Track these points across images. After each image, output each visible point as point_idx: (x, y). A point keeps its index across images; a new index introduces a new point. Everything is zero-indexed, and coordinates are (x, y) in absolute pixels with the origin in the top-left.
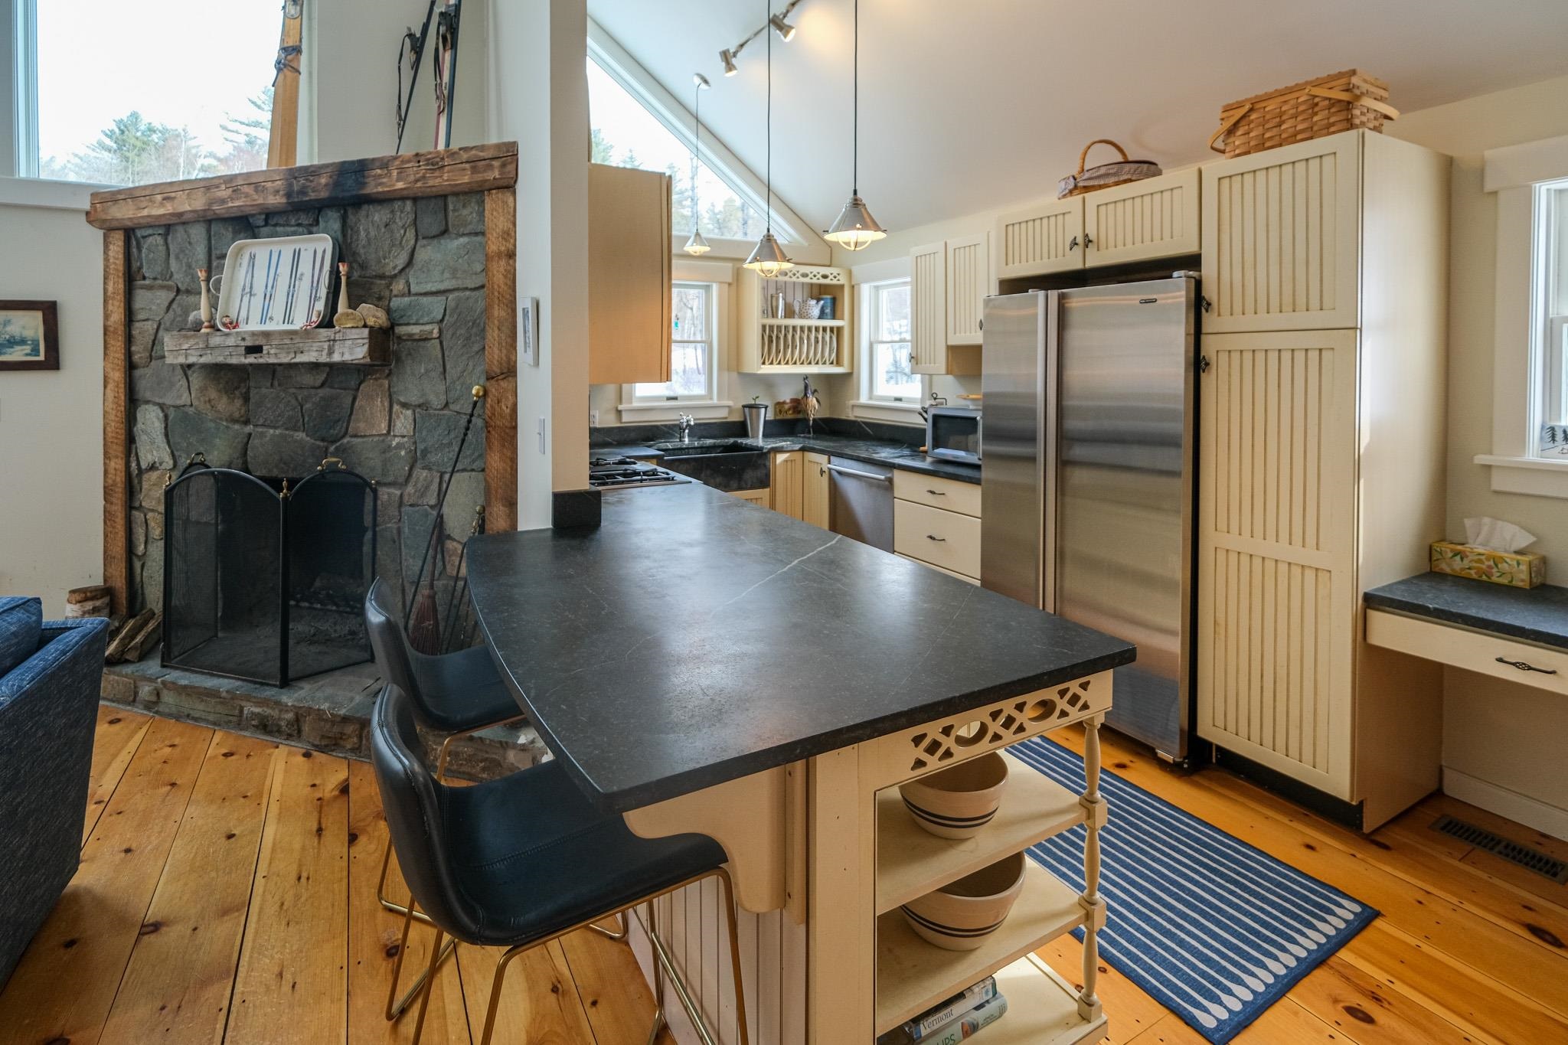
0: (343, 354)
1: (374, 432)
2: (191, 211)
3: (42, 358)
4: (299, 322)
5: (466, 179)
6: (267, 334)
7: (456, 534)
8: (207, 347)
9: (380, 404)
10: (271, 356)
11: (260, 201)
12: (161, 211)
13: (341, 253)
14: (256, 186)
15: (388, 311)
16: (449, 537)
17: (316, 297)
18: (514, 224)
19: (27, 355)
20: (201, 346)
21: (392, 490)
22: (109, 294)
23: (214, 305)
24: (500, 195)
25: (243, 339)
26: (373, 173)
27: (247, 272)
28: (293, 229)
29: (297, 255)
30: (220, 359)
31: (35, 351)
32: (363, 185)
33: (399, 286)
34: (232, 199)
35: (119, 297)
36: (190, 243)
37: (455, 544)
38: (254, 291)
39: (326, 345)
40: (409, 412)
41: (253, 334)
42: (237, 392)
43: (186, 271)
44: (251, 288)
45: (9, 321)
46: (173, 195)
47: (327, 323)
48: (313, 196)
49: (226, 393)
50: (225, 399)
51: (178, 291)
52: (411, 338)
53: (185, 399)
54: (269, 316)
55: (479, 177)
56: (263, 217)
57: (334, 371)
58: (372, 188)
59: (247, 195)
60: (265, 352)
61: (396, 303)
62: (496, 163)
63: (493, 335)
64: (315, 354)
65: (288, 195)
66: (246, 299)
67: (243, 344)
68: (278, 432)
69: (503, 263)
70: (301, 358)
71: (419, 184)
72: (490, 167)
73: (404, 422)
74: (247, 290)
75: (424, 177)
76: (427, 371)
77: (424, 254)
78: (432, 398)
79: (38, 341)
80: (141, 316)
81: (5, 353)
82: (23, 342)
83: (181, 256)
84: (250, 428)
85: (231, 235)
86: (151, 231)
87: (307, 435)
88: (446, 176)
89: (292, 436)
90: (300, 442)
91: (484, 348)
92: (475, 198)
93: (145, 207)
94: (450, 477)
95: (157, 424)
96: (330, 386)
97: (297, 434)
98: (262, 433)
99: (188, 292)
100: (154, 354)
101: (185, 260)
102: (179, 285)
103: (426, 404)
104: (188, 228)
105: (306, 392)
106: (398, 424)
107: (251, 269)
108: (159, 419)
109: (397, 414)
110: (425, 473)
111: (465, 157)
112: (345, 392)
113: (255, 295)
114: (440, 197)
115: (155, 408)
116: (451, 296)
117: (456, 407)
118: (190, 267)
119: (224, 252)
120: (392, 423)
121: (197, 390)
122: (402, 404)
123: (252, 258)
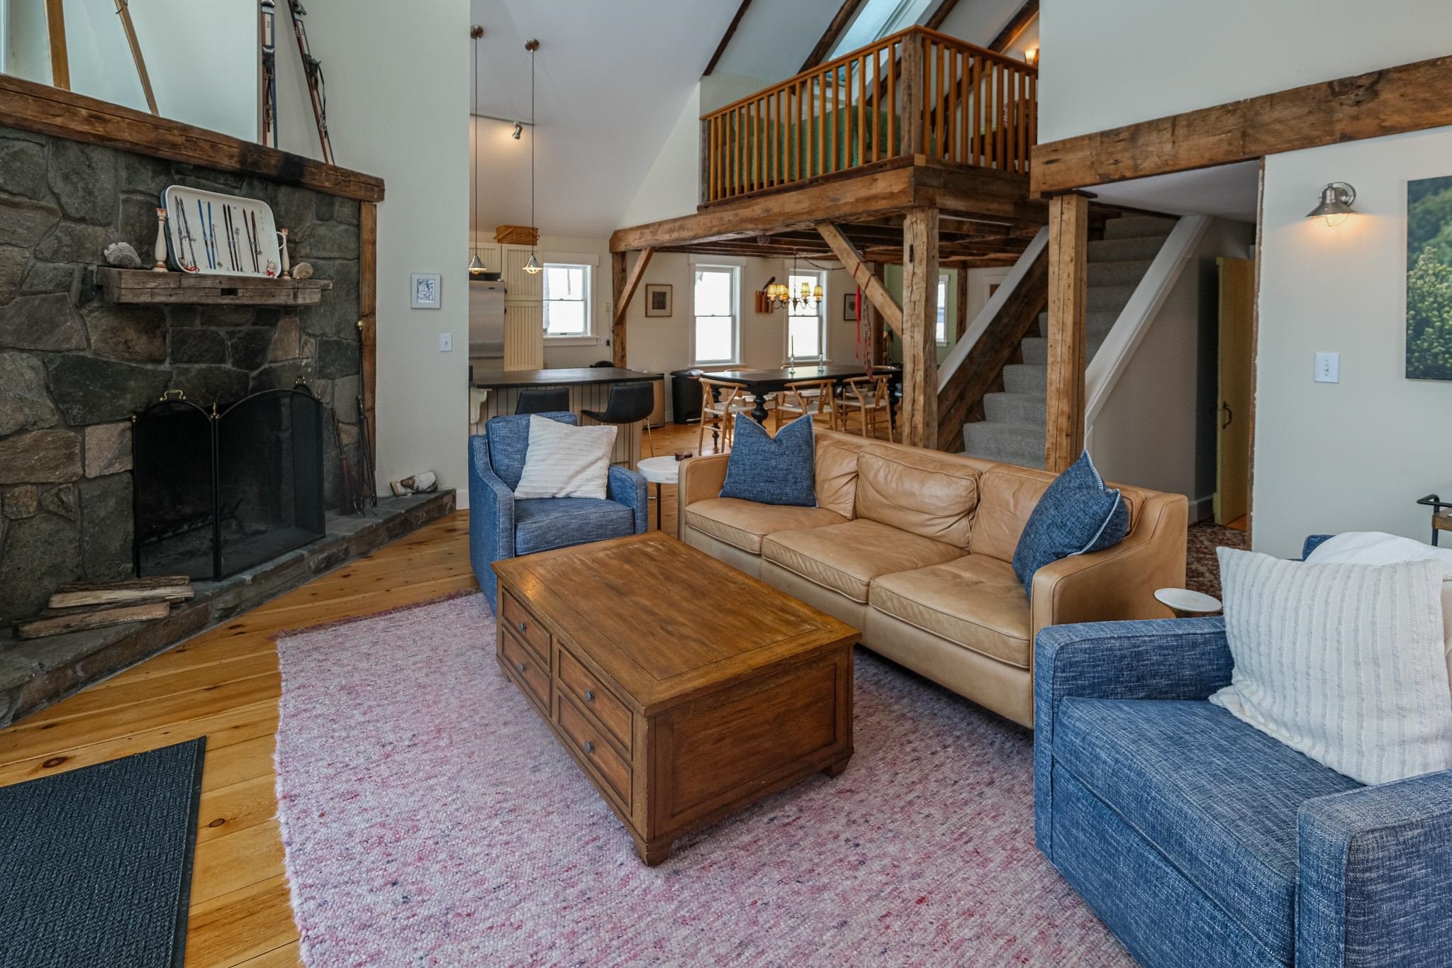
0: (305, 299)
1: (290, 357)
5: (361, 192)
6: (243, 280)
8: (180, 287)
9: (294, 335)
11: (217, 159)
12: (86, 128)
14: (214, 145)
17: (256, 250)
18: (376, 225)
20: (171, 286)
24: (370, 206)
25: (220, 282)
26: (310, 169)
27: (178, 216)
28: (219, 186)
29: (227, 211)
32: (303, 175)
36: (89, 166)
38: (193, 235)
39: (291, 292)
40: (313, 340)
41: (230, 278)
42: (158, 332)
43: (84, 197)
44: (188, 232)
46: (107, 117)
48: (265, 171)
49: (147, 332)
50: (144, 339)
51: (66, 217)
53: (77, 340)
54: (216, 261)
55: (367, 193)
58: (306, 180)
59: (202, 150)
60: (238, 294)
63: (363, 290)
64: (283, 298)
65: (242, 161)
66: (186, 242)
67: (219, 286)
68: (203, 366)
69: (370, 247)
71: (335, 187)
72: (372, 190)
73: (310, 349)
74: (184, 234)
76: (325, 312)
78: (327, 330)
83: (74, 178)
84: (166, 366)
85: (150, 174)
86: (22, 135)
87: (233, 365)
88: (352, 188)
89: (219, 368)
90: (227, 372)
91: (358, 297)
92: (351, 202)
93: (58, 116)
94: (338, 381)
95: (29, 375)
96: (254, 324)
97: (223, 366)
98: (187, 369)
99: (82, 220)
100: (25, 288)
101: (81, 185)
102: (72, 212)
103: (324, 334)
104: (88, 150)
105: (230, 329)
106: (306, 350)
107: (181, 214)
108: (33, 368)
109: (306, 343)
110: (322, 382)
111: (362, 179)
112: (266, 328)
113: (195, 240)
114: (333, 196)
115: (25, 355)
116: (338, 262)
117: (342, 335)
118: (90, 193)
119: (140, 188)
120: (302, 349)
121: (104, 331)
122: (309, 335)
123: (179, 204)
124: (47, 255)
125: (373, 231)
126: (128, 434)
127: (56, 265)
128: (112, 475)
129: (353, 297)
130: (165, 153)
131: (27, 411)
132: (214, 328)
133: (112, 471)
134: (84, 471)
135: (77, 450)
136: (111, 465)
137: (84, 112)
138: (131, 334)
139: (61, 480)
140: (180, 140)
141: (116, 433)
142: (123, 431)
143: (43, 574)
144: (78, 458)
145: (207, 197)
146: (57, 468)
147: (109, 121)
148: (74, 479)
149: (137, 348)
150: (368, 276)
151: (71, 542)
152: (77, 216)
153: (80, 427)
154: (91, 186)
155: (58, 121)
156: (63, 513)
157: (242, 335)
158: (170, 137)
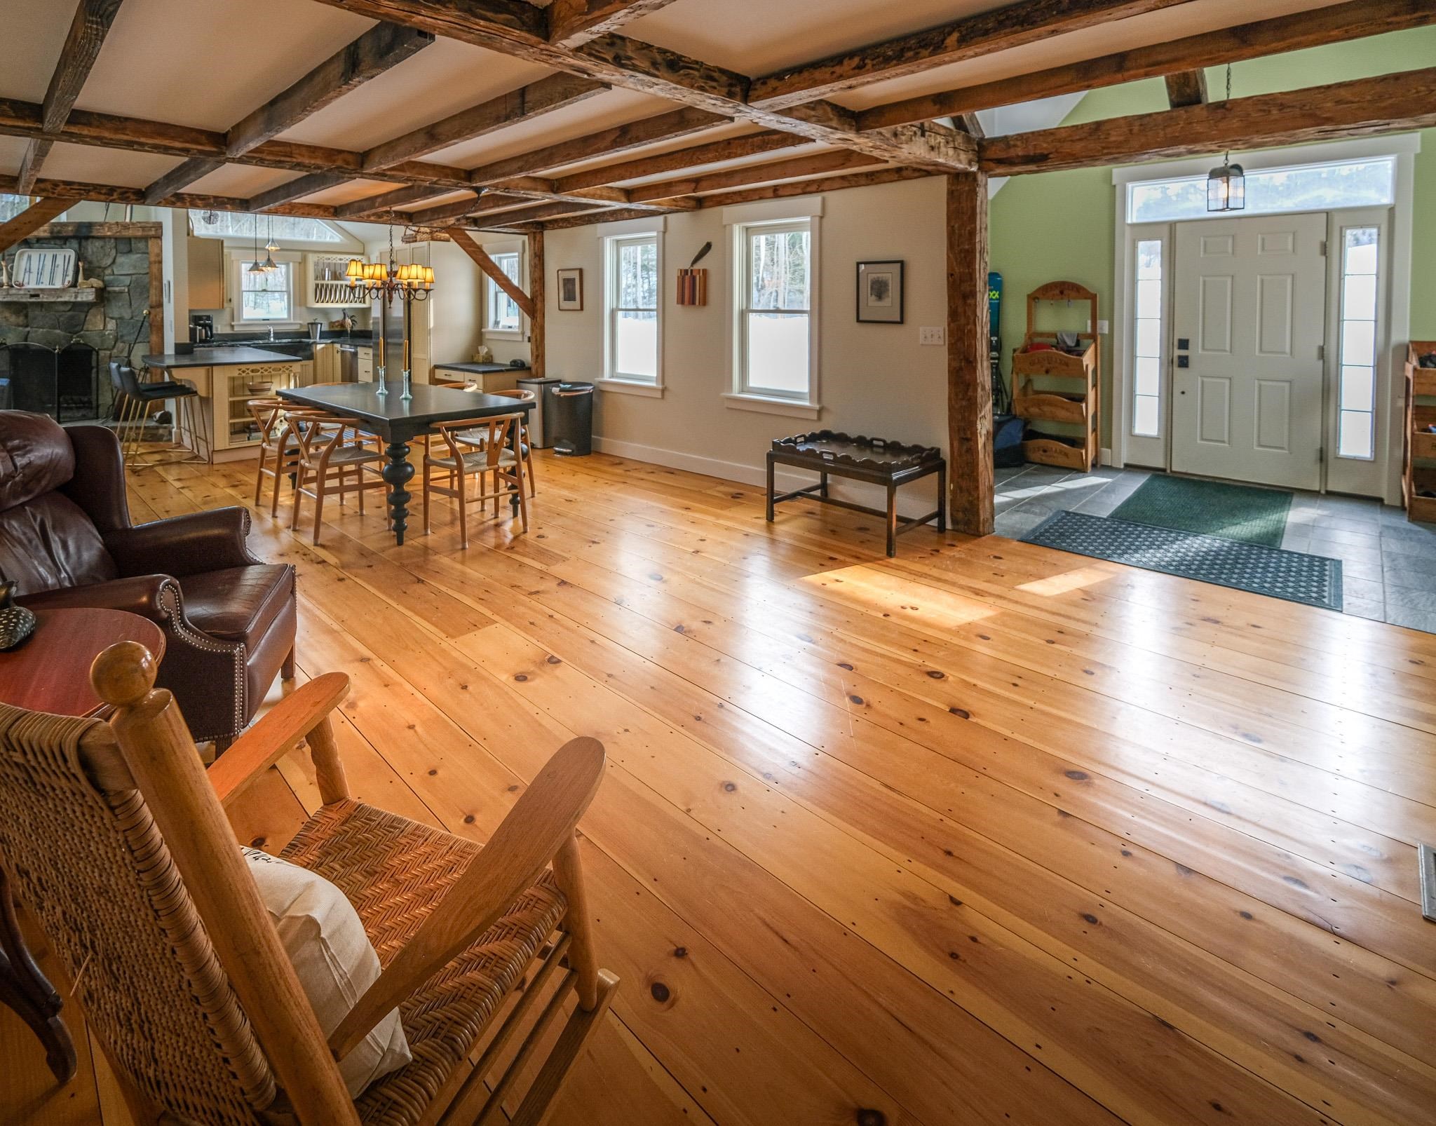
0: (82, 298)
1: (96, 330)
4: (58, 285)
5: (139, 233)
6: (42, 290)
8: (9, 294)
9: (100, 317)
10: (44, 298)
13: (79, 258)
15: (103, 281)
17: (66, 275)
18: (161, 251)
20: (5, 294)
23: (10, 276)
24: (154, 240)
25: (29, 291)
26: (95, 227)
27: (27, 263)
29: (55, 257)
30: (15, 299)
32: (90, 232)
33: (108, 271)
38: (31, 272)
39: (73, 295)
40: (114, 321)
41: (34, 289)
42: (21, 314)
44: (30, 268)
47: (74, 284)
49: (14, 314)
50: (14, 316)
52: (115, 292)
54: (41, 282)
55: (146, 233)
56: (35, 239)
57: (75, 305)
58: (95, 234)
60: (41, 297)
61: (106, 278)
62: (152, 229)
63: (152, 292)
64: (68, 298)
65: (52, 232)
66: (27, 275)
67: (28, 293)
68: (44, 330)
69: (157, 265)
70: (59, 300)
71: (118, 234)
73: (111, 325)
74: (28, 269)
75: (120, 231)
76: (122, 305)
77: (120, 259)
78: (125, 315)
87: (62, 331)
88: (131, 232)
91: (149, 295)
98: (36, 331)
106: (108, 326)
107: (28, 261)
113: (32, 274)
120: (105, 326)
123: (29, 257)
125: (160, 255)
145: (43, 252)
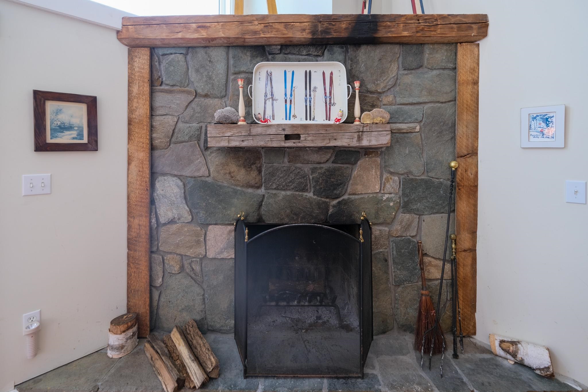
0: (370, 141)
1: (370, 191)
2: (224, 38)
3: (85, 140)
5: (454, 34)
6: (305, 127)
7: (430, 253)
8: (249, 135)
9: (374, 173)
10: (306, 141)
11: (290, 35)
12: (196, 36)
16: (426, 255)
17: (330, 103)
18: (478, 64)
19: (74, 138)
20: (243, 134)
21: (381, 228)
22: (134, 94)
24: (469, 46)
25: (284, 130)
26: (385, 24)
27: (266, 84)
28: (304, 57)
29: (308, 76)
31: (80, 136)
32: (376, 30)
34: (264, 32)
35: (144, 97)
36: (210, 61)
37: (429, 259)
38: (276, 96)
39: (356, 135)
40: (396, 178)
41: (293, 126)
42: (254, 167)
43: (206, 81)
45: (60, 110)
46: (208, 24)
48: (335, 35)
49: (245, 167)
50: (243, 171)
51: (196, 95)
53: (203, 171)
54: (292, 114)
55: (463, 33)
56: (279, 47)
57: (338, 152)
58: (382, 33)
59: (278, 30)
60: (302, 139)
62: (474, 26)
63: (461, 130)
64: (346, 140)
65: (313, 33)
66: (269, 103)
67: (283, 133)
68: (289, 193)
69: (470, 87)
71: (419, 34)
72: (471, 28)
74: (269, 96)
75: (422, 30)
76: (410, 152)
78: (414, 169)
79: (83, 128)
80: (159, 112)
81: (56, 137)
82: (70, 128)
83: (202, 70)
84: (262, 191)
85: (249, 58)
86: (172, 51)
87: (314, 195)
88: (439, 31)
89: (302, 196)
90: (309, 200)
91: (454, 138)
92: (445, 47)
93: (180, 32)
94: (426, 218)
95: (176, 190)
96: (333, 162)
97: (305, 194)
98: (275, 194)
99: (206, 96)
100: (173, 139)
101: (206, 73)
102: (199, 91)
103: (410, 172)
104: (209, 50)
105: (311, 166)
106: (388, 186)
107: (269, 82)
108: (178, 186)
109: (387, 180)
110: (407, 216)
111: (453, 20)
112: (345, 166)
113: (276, 100)
114: (422, 44)
115: (174, 179)
116: (426, 106)
117: (431, 174)
118: (210, 78)
119: (242, 69)
120: (382, 186)
121: (217, 165)
122: (392, 173)
123: (269, 75)
124: (187, 119)
125: (475, 70)
126: (233, 234)
127: (191, 125)
128: (223, 259)
129: (448, 137)
130: (250, 39)
131: (174, 211)
132: (299, 165)
133: (222, 256)
134: (206, 253)
135: (202, 239)
136: (221, 252)
137: (194, 25)
138: (233, 167)
139: (193, 255)
140: (259, 27)
141: (226, 232)
142: (230, 231)
143: (183, 309)
144: (203, 244)
145: (290, 66)
146: (191, 247)
147: (209, 27)
148: (200, 256)
149: (238, 177)
150: (466, 117)
151: (198, 295)
152: (203, 94)
153: (205, 225)
154: (210, 73)
155: (180, 35)
156: (193, 276)
157: (323, 171)
158: (252, 28)
